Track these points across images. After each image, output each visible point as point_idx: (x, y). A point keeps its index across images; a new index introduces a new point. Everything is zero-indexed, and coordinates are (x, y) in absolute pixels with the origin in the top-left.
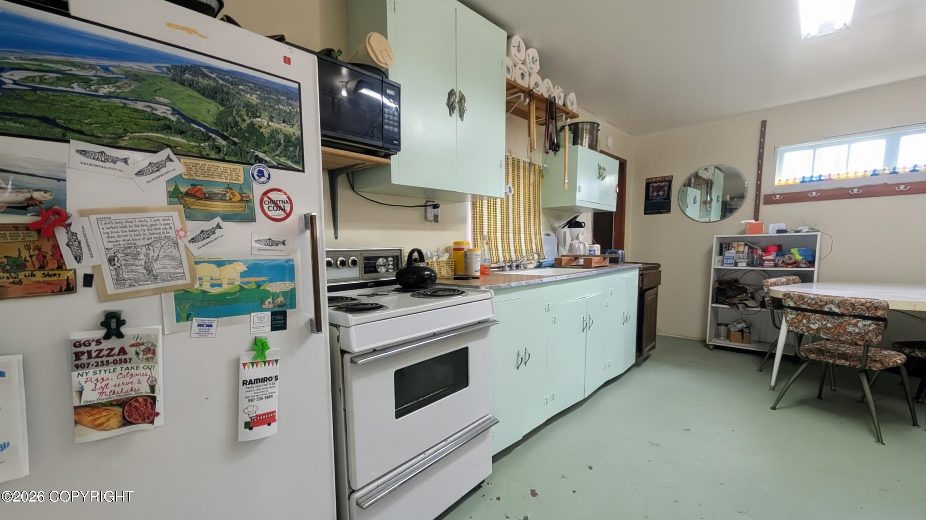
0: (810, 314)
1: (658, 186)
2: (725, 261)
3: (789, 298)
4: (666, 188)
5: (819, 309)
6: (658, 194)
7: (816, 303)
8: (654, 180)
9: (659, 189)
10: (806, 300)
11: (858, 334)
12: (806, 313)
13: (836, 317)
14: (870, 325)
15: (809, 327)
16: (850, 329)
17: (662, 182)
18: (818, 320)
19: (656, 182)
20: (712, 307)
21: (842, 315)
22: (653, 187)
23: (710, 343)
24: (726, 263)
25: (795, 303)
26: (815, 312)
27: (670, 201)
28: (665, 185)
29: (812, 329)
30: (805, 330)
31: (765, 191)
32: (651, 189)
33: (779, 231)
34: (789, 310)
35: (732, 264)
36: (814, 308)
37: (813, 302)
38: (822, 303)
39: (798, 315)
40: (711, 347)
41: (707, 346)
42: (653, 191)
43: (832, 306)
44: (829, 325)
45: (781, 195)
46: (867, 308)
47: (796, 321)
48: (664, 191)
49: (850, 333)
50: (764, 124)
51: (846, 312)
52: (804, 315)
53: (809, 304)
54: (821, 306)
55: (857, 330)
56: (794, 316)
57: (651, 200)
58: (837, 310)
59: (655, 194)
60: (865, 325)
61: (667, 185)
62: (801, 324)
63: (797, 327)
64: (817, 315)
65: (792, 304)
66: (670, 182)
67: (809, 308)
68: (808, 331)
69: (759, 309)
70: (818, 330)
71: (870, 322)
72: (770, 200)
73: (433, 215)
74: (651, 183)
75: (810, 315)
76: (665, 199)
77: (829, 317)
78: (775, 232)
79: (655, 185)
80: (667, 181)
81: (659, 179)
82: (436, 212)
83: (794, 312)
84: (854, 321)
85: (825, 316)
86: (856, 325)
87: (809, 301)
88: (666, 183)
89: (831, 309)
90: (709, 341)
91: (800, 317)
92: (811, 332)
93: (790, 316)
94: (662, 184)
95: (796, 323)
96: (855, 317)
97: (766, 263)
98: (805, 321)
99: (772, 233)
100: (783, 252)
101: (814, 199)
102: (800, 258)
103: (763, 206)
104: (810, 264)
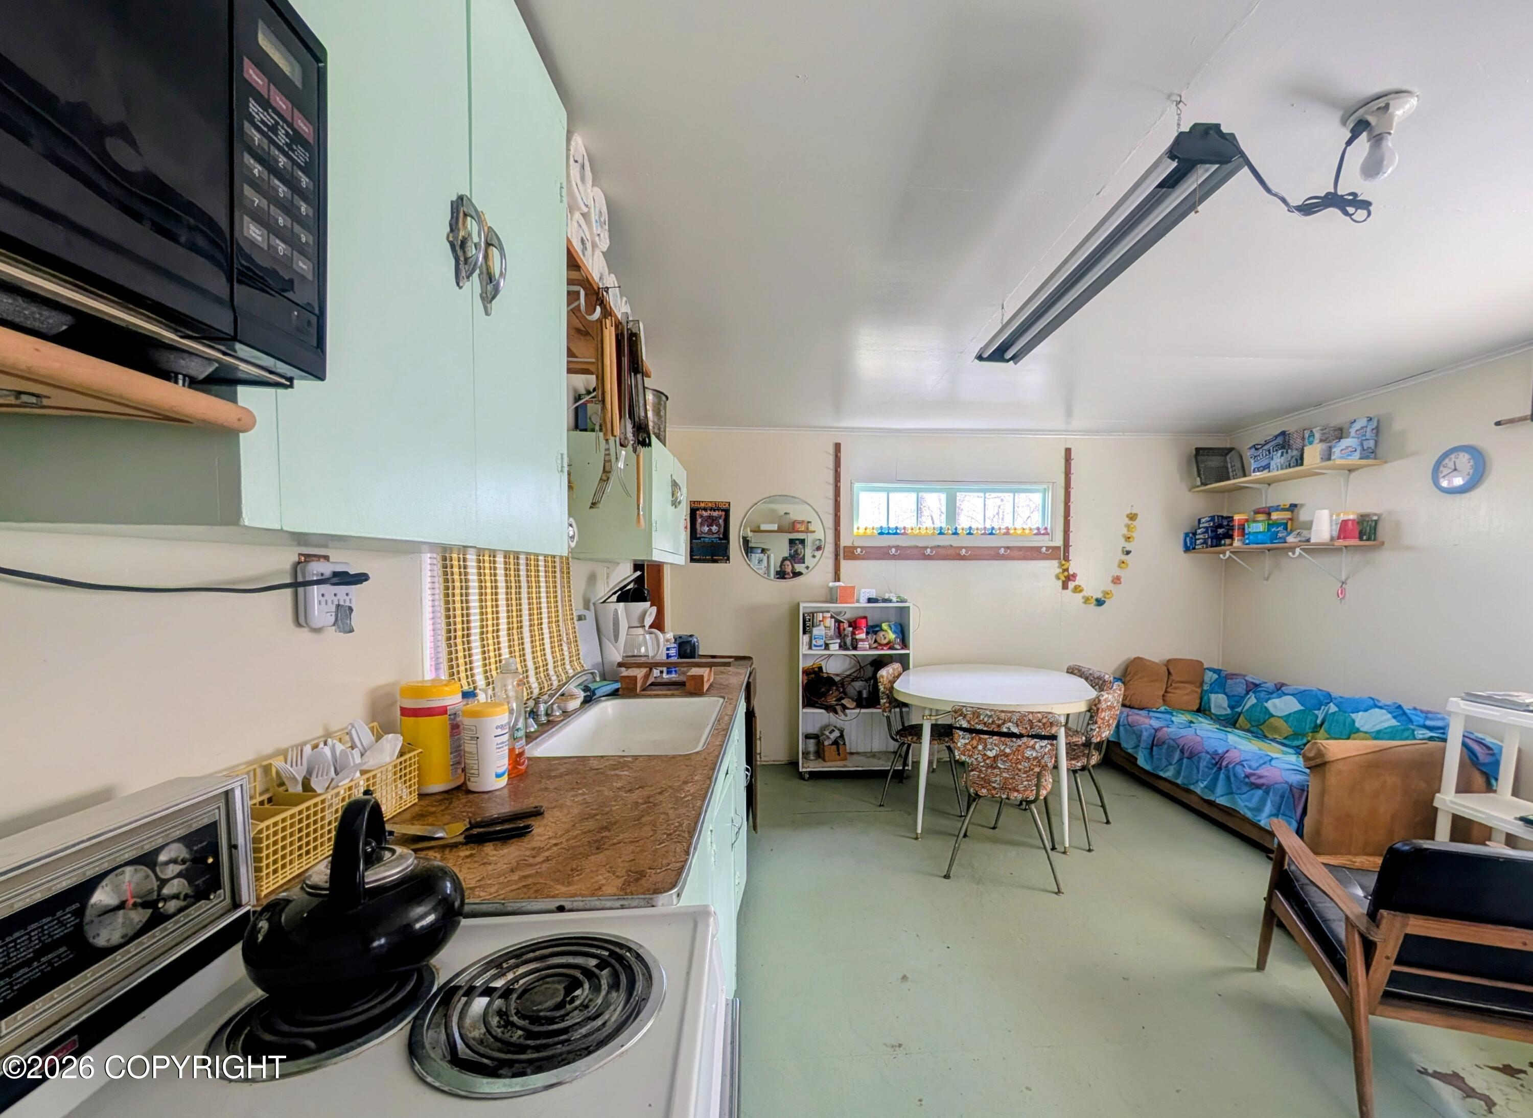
0: (986, 736)
1: (710, 517)
2: (814, 642)
3: (961, 715)
4: (721, 521)
5: (996, 730)
6: (710, 530)
7: (993, 722)
8: (702, 505)
9: (711, 521)
10: (982, 717)
11: (1036, 758)
12: (982, 736)
13: (1014, 739)
14: (1046, 746)
15: (985, 755)
16: (1028, 753)
17: (714, 510)
18: (995, 745)
19: (705, 509)
20: (803, 713)
21: (1020, 736)
22: (701, 516)
23: (804, 770)
24: (816, 646)
25: (969, 722)
26: (992, 733)
27: (728, 542)
28: (720, 517)
29: (989, 758)
30: (980, 759)
31: (845, 542)
32: (699, 520)
33: (870, 600)
34: (961, 733)
35: (821, 646)
36: (991, 729)
37: (990, 721)
38: (1000, 722)
39: (972, 739)
40: (807, 776)
41: (801, 776)
42: (702, 524)
43: (1010, 724)
44: (1008, 750)
45: (862, 548)
46: (1044, 724)
47: (969, 747)
48: (718, 525)
49: (1028, 758)
50: (838, 447)
51: (1024, 732)
52: (980, 739)
53: (985, 724)
54: (999, 726)
55: (1034, 754)
56: (967, 741)
57: (700, 538)
58: (1015, 730)
59: (706, 529)
60: (1042, 747)
61: (723, 517)
62: (976, 752)
63: (970, 756)
64: (995, 738)
65: (965, 725)
66: (727, 512)
67: (985, 729)
68: (984, 761)
69: (857, 711)
70: (995, 758)
71: (1046, 742)
72: (851, 553)
73: (333, 609)
74: (698, 509)
75: (986, 739)
76: (720, 539)
77: (1007, 739)
78: (866, 600)
79: (705, 514)
80: (722, 510)
81: (710, 505)
82: (342, 597)
83: (968, 735)
84: (1032, 742)
85: (1003, 739)
86: (1033, 748)
87: (986, 719)
88: (720, 513)
89: (1009, 729)
90: (803, 767)
91: (975, 743)
92: (988, 762)
93: (963, 741)
94: (716, 514)
95: (969, 750)
96: (1033, 737)
97: (860, 645)
98: (980, 747)
99: (863, 604)
100: (874, 629)
101: (894, 557)
102: (891, 636)
103: (844, 564)
104: (905, 644)
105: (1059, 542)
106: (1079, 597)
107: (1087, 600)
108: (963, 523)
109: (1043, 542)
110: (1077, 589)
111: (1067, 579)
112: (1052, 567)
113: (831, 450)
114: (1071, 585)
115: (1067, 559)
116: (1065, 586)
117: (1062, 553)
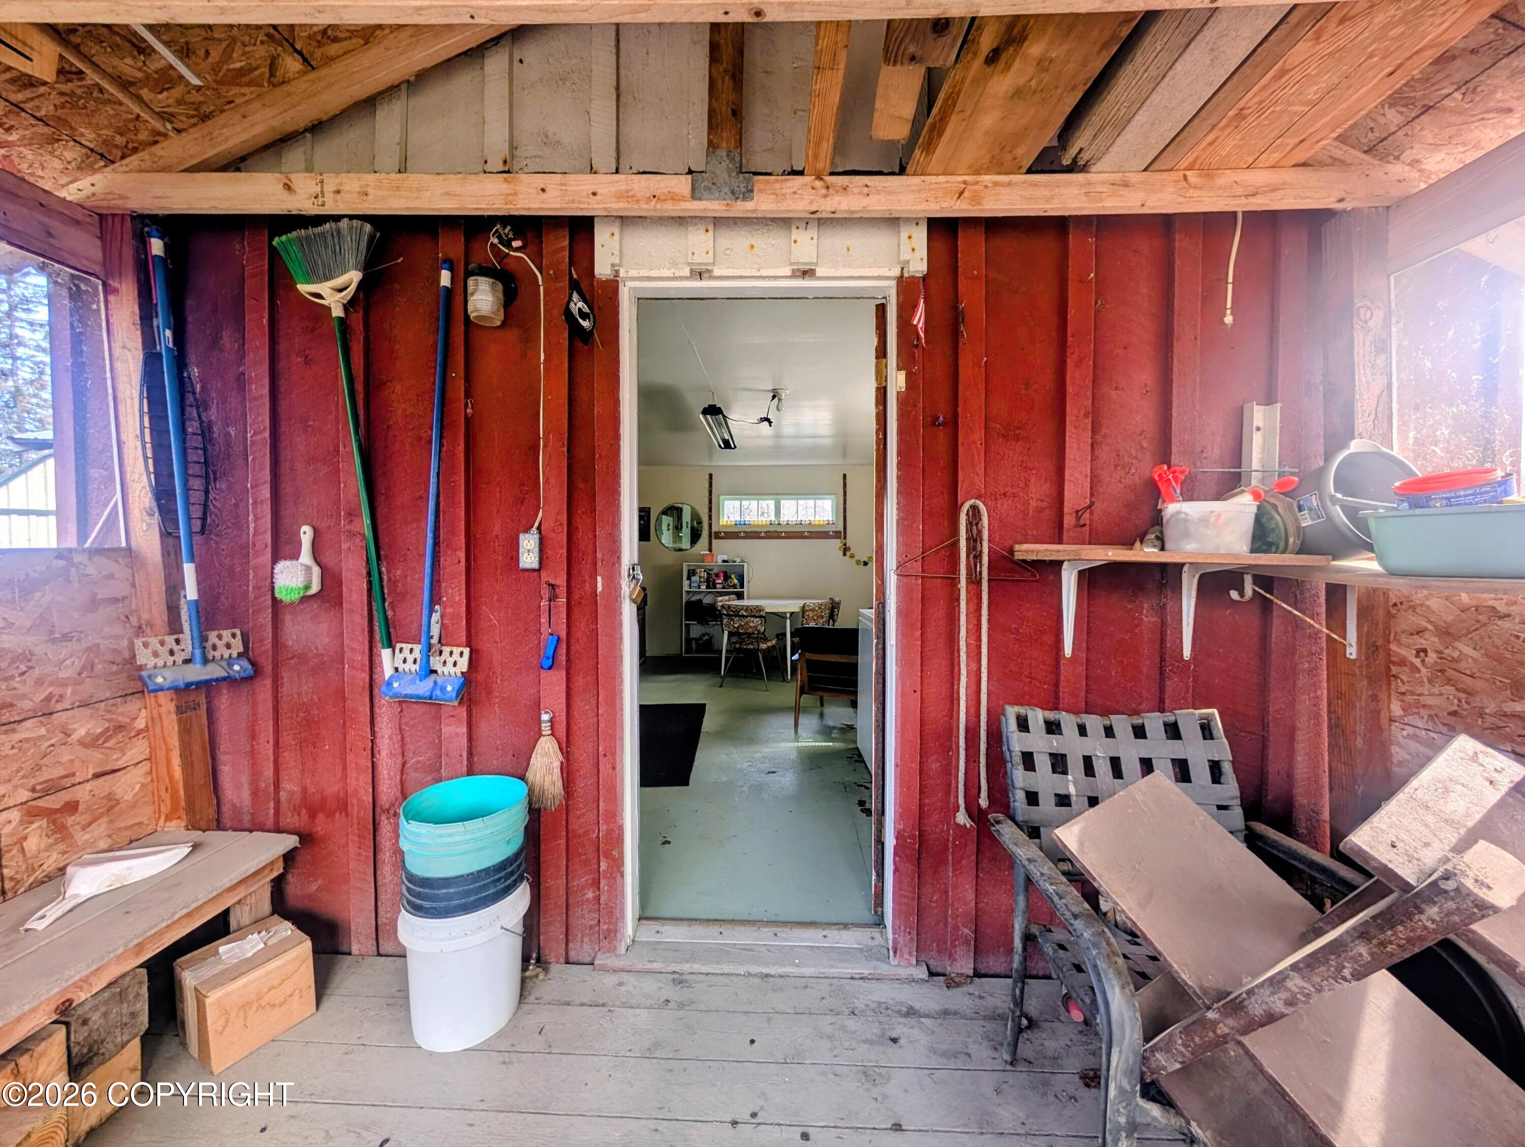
0: (734, 617)
2: (693, 586)
12: (732, 617)
13: (745, 618)
18: (737, 621)
20: (685, 623)
23: (685, 655)
25: (733, 612)
26: (736, 615)
27: (650, 530)
29: (735, 627)
30: (732, 628)
31: (714, 529)
33: (724, 561)
34: (726, 617)
35: (696, 587)
37: (735, 610)
40: (687, 658)
41: (684, 658)
44: (742, 623)
45: (724, 532)
46: (757, 611)
49: (751, 627)
50: (711, 475)
51: (749, 614)
58: (745, 614)
61: (647, 516)
64: (737, 617)
66: (649, 513)
70: (738, 627)
72: (718, 536)
75: (734, 619)
78: (722, 562)
80: (646, 512)
96: (753, 616)
97: (717, 586)
99: (720, 563)
100: (727, 577)
101: (743, 538)
102: (736, 581)
103: (714, 541)
104: (742, 586)
105: (841, 528)
106: (853, 561)
107: (858, 562)
108: (784, 519)
109: (832, 529)
110: (852, 556)
111: (846, 550)
112: (837, 543)
113: (707, 477)
114: (848, 554)
115: (845, 538)
116: (845, 555)
117: (841, 535)
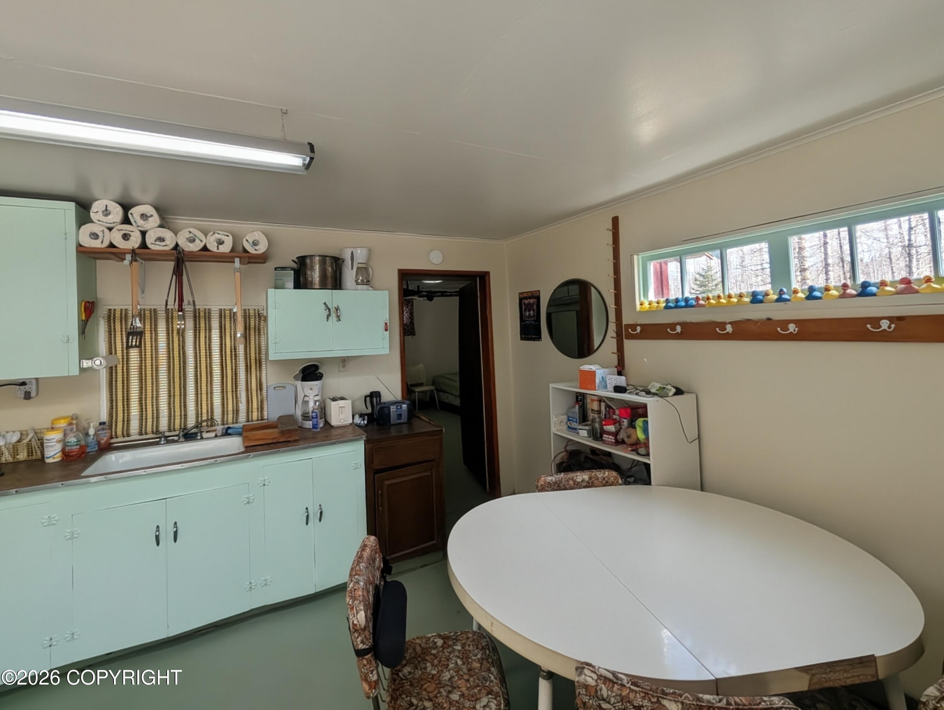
1: (529, 304)
2: (569, 423)
4: (535, 307)
6: (529, 315)
8: (525, 295)
9: (529, 307)
17: (532, 298)
19: (526, 298)
22: (525, 304)
24: (569, 428)
27: (539, 324)
28: (534, 304)
31: (626, 320)
32: (524, 307)
33: (616, 389)
35: (575, 429)
42: (525, 310)
48: (533, 311)
50: (616, 222)
57: (525, 321)
59: (527, 313)
61: (536, 303)
66: (538, 298)
73: (23, 392)
74: (522, 299)
76: (535, 321)
78: (612, 389)
80: (535, 297)
81: (529, 294)
88: (535, 300)
94: (532, 301)
97: (605, 437)
102: (641, 435)
103: (626, 343)
